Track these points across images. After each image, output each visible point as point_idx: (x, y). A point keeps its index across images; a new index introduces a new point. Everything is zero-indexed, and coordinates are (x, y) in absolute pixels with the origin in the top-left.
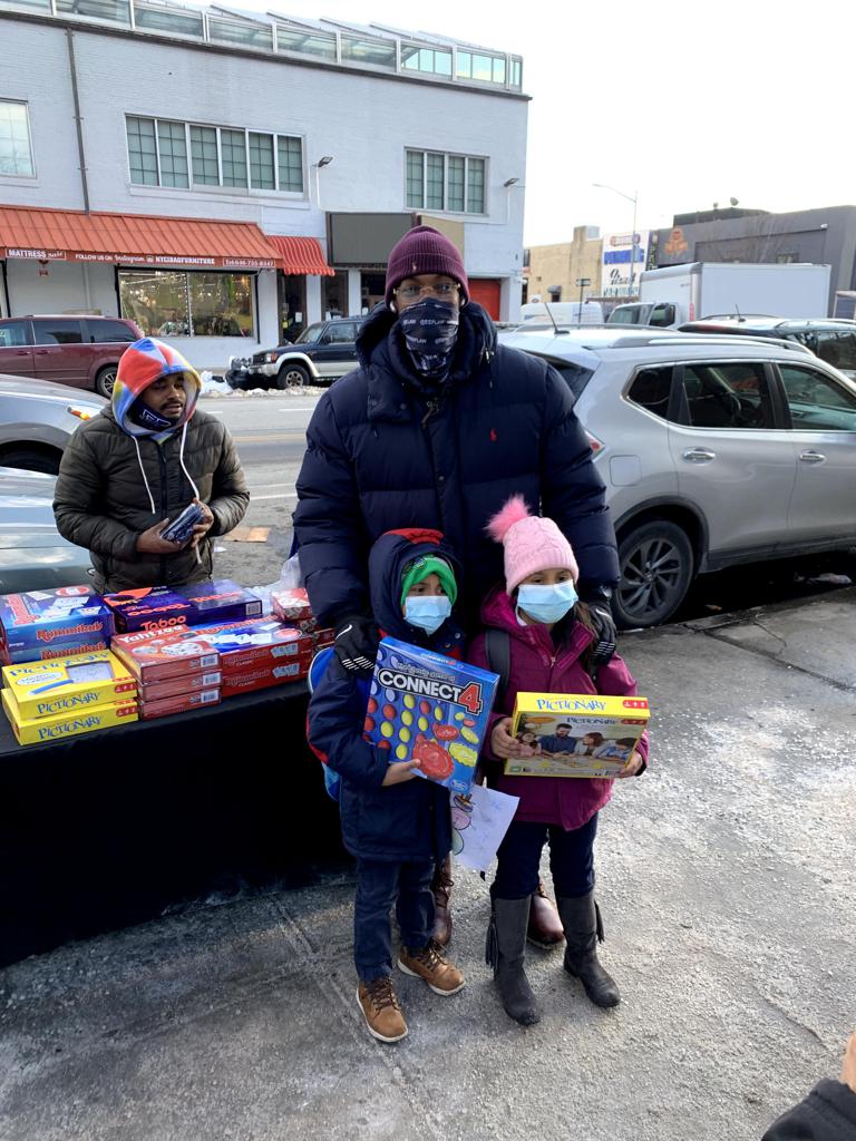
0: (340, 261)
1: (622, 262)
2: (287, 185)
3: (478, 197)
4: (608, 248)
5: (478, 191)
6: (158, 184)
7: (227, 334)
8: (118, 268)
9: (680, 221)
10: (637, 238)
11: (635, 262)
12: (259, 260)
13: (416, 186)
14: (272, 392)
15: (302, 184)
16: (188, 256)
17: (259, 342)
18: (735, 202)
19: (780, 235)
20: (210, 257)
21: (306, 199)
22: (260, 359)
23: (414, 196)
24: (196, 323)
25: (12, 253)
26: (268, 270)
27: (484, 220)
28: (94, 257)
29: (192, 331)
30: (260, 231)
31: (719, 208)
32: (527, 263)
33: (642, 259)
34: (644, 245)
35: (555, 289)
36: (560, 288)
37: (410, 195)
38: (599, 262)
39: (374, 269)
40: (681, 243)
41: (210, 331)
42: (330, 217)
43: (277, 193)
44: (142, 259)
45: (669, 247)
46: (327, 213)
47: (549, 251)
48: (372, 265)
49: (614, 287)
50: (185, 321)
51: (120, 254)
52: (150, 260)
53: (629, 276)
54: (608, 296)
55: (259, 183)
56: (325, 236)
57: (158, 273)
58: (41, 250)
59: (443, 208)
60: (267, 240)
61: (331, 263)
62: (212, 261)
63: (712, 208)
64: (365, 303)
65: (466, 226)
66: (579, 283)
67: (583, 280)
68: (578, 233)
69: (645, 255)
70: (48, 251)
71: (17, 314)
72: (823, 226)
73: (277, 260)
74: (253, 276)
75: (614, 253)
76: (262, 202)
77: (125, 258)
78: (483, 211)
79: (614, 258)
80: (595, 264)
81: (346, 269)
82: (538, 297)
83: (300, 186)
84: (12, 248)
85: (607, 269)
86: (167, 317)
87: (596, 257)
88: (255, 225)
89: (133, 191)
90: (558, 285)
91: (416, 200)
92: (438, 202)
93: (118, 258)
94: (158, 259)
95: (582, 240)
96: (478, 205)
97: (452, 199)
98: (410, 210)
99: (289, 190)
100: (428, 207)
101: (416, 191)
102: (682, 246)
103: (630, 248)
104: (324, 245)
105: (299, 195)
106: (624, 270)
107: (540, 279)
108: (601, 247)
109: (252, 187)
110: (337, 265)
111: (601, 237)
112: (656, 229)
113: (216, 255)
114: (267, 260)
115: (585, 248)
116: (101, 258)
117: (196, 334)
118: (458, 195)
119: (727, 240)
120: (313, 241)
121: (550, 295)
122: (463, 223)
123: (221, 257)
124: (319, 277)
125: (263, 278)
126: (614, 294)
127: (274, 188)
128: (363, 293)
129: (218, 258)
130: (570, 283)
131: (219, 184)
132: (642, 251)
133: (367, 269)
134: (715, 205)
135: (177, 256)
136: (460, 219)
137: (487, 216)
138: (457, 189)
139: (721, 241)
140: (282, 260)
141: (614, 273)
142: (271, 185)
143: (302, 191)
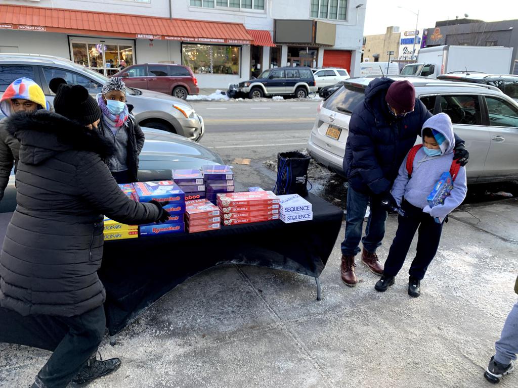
0: (278, 41)
1: (410, 44)
2: (257, 7)
3: (343, 13)
4: (403, 37)
5: (343, 9)
6: (201, 6)
7: (227, 73)
8: (182, 43)
9: (439, 24)
10: (417, 32)
11: (416, 44)
12: (243, 40)
13: (315, 7)
14: (247, 100)
16: (213, 38)
17: (241, 77)
18: (466, 16)
19: (489, 32)
20: (222, 39)
21: (265, 13)
22: (242, 85)
23: (314, 12)
24: (214, 68)
25: (139, 36)
26: (247, 45)
27: (345, 23)
28: (173, 38)
29: (212, 71)
30: (244, 27)
31: (459, 18)
32: (364, 44)
33: (419, 42)
34: (421, 36)
35: (376, 55)
36: (379, 55)
37: (312, 12)
38: (398, 43)
39: (294, 45)
40: (438, 35)
41: (219, 72)
42: (275, 21)
43: (253, 10)
44: (193, 39)
45: (433, 37)
46: (274, 19)
47: (375, 38)
48: (293, 43)
49: (405, 55)
50: (209, 67)
51: (184, 37)
52: (196, 40)
53: (412, 50)
54: (402, 59)
55: (245, 6)
56: (273, 30)
57: (199, 45)
58: (151, 35)
59: (327, 18)
60: (248, 32)
61: (275, 42)
62: (223, 41)
63: (455, 18)
64: (289, 61)
65: (337, 26)
66: (389, 53)
67: (390, 52)
68: (389, 29)
69: (421, 40)
70: (154, 35)
71: (139, 63)
72: (510, 28)
73: (251, 40)
74: (240, 48)
75: (406, 39)
76: (245, 14)
77: (186, 39)
78: (345, 19)
79: (406, 41)
80: (396, 44)
81: (281, 45)
82: (368, 59)
83: (263, 7)
84: (139, 34)
85: (402, 47)
86: (201, 65)
87: (397, 41)
88: (242, 25)
89: (191, 9)
90: (377, 53)
91: (315, 14)
92: (325, 15)
93: (183, 39)
94: (200, 39)
95: (390, 32)
96: (343, 16)
97: (331, 13)
98: (312, 19)
99: (258, 9)
100: (320, 17)
101: (315, 10)
102: (439, 36)
103: (414, 37)
104: (272, 34)
105: (262, 11)
106: (410, 47)
107: (369, 50)
108: (400, 36)
109: (242, 7)
110: (277, 43)
111: (400, 32)
112: (427, 28)
113: (225, 38)
114: (247, 40)
115: (392, 37)
116: (176, 38)
117: (214, 73)
118: (334, 12)
119: (462, 34)
120: (267, 32)
121: (374, 58)
122: (336, 25)
123: (226, 39)
124: (269, 48)
125: (244, 48)
126: (404, 59)
127: (251, 8)
128: (288, 56)
129: (225, 39)
130: (384, 53)
131: (227, 6)
132: (420, 39)
133: (291, 45)
134: (457, 17)
135: (208, 38)
136: (334, 23)
137: (347, 21)
138: (334, 9)
139: (459, 34)
140: (253, 41)
141: (405, 49)
142: (250, 7)
143: (264, 9)
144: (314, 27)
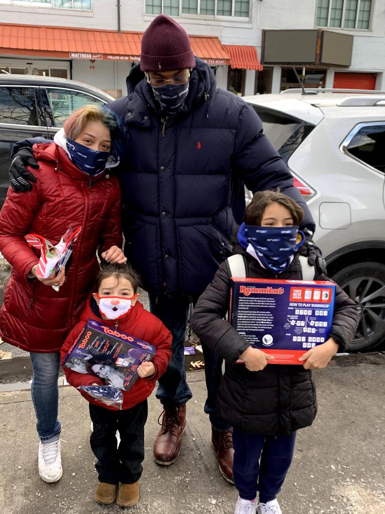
0: (268, 61)
2: (239, 13)
3: (365, 19)
5: (366, 14)
13: (324, 12)
15: (248, 12)
21: (250, 22)
23: (321, 19)
25: (75, 55)
26: (223, 66)
28: (118, 58)
30: (219, 42)
37: (319, 18)
42: (264, 32)
43: (232, 18)
46: (263, 30)
48: (289, 63)
51: (133, 56)
55: (222, 12)
56: (260, 45)
58: (89, 53)
59: (340, 26)
60: (224, 48)
61: (263, 62)
65: (355, 38)
70: (92, 54)
73: (227, 60)
76: (222, 24)
78: (368, 28)
81: (271, 66)
83: (247, 13)
88: (217, 38)
89: (146, 18)
91: (323, 21)
92: (337, 22)
96: (365, 24)
97: (347, 20)
98: (317, 28)
99: (240, 16)
100: (330, 26)
101: (323, 15)
104: (259, 51)
105: (246, 19)
109: (217, 14)
110: (266, 63)
114: (221, 60)
118: (351, 17)
120: (252, 48)
122: (352, 36)
124: (254, 72)
125: (219, 71)
127: (231, 15)
131: (197, 13)
133: (286, 66)
136: (351, 33)
137: (371, 31)
138: (352, 14)
140: (229, 60)
142: (229, 13)
143: (248, 16)
144: (319, 40)
